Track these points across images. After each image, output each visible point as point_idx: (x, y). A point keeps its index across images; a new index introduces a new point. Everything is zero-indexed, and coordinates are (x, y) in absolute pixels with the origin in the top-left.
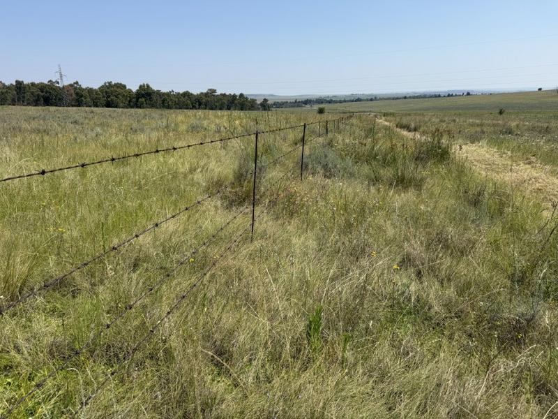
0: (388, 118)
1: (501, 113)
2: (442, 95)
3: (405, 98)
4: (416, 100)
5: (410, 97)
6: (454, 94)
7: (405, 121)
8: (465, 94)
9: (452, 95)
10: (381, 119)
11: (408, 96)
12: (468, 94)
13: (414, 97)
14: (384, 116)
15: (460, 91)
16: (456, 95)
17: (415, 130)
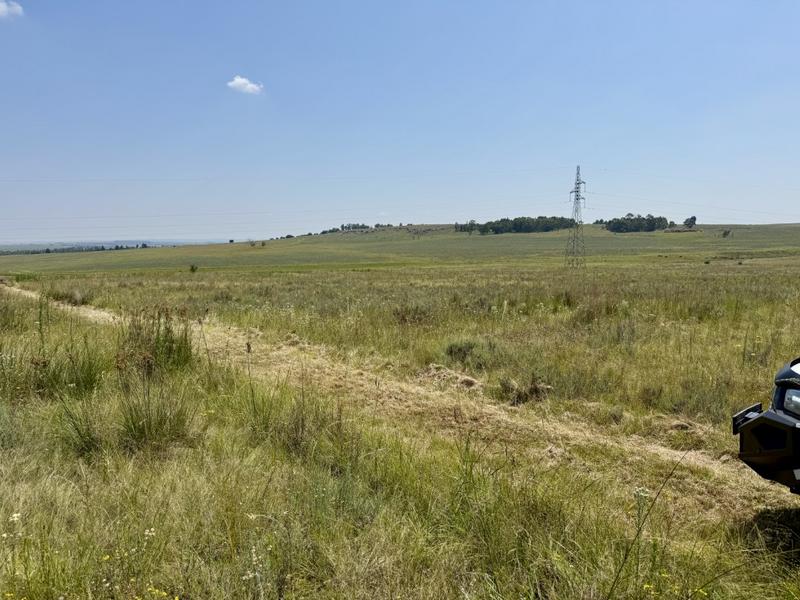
0: (27, 284)
1: (193, 270)
2: (107, 247)
3: (48, 251)
4: (66, 254)
5: (56, 251)
6: (124, 246)
7: (61, 287)
8: (140, 246)
9: (122, 248)
10: (13, 285)
11: (51, 249)
12: (144, 246)
13: (63, 251)
14: (18, 280)
15: (132, 242)
16: (127, 248)
17: (84, 302)
